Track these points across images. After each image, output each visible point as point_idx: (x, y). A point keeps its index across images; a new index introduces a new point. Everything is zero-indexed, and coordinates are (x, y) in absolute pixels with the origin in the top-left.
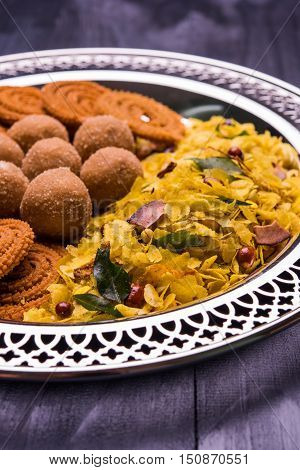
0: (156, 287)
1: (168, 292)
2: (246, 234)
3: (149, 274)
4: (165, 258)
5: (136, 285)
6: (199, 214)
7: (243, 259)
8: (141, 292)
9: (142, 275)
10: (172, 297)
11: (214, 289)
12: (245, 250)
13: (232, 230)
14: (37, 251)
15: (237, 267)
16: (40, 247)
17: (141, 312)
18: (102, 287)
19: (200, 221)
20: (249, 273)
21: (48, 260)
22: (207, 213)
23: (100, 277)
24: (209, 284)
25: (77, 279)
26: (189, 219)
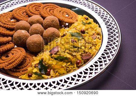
0: (54, 70)
1: (57, 72)
2: (79, 57)
3: (52, 67)
4: (57, 63)
5: (49, 70)
6: (67, 51)
7: (77, 63)
8: (50, 72)
9: (50, 67)
10: (57, 73)
11: (68, 72)
12: (78, 61)
13: (76, 56)
14: (28, 57)
15: (75, 66)
16: (29, 56)
17: (49, 77)
18: (40, 70)
19: (68, 53)
20: (79, 67)
21: (30, 60)
22: (70, 51)
23: (40, 67)
24: (67, 70)
25: (35, 67)
26: (64, 52)
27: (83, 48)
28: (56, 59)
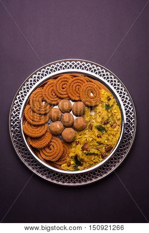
3: (84, 160)
4: (88, 157)
5: (82, 162)
7: (102, 155)
8: (83, 164)
9: (82, 160)
11: (96, 163)
17: (83, 167)
20: (103, 157)
27: (106, 141)
28: (87, 155)
